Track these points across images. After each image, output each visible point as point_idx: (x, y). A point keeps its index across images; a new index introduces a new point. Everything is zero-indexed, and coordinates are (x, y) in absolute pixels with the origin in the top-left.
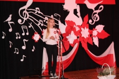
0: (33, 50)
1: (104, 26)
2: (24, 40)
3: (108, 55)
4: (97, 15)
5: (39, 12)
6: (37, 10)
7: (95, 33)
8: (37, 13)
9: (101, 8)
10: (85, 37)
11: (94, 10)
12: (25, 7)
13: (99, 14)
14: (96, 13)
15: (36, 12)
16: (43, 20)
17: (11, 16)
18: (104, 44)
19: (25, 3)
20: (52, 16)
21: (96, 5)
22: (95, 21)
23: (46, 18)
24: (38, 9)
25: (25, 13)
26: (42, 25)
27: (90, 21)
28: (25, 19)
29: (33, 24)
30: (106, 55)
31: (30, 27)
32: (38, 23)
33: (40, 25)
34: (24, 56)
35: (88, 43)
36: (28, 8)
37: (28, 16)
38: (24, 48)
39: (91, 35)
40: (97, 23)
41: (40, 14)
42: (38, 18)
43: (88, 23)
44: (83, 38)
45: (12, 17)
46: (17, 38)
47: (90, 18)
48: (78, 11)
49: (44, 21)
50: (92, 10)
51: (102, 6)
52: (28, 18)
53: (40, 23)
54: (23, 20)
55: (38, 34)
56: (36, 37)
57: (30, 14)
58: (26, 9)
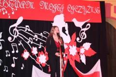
0: (22, 68)
1: (90, 44)
2: (14, 58)
3: (95, 73)
4: (84, 33)
5: (29, 30)
6: (27, 28)
7: (82, 51)
9: (88, 26)
10: (73, 55)
11: (81, 28)
12: (16, 25)
13: (86, 32)
14: (83, 31)
15: (26, 30)
16: (33, 37)
17: (1, 33)
18: (91, 62)
19: (15, 21)
20: (41, 34)
21: (83, 23)
22: (82, 38)
23: (36, 36)
24: (28, 26)
25: (15, 31)
26: (32, 43)
27: (78, 39)
28: (15, 37)
29: (23, 42)
30: (93, 73)
31: (19, 44)
32: (27, 41)
33: (30, 43)
34: (13, 74)
35: (75, 61)
36: (18, 26)
37: (18, 33)
38: (13, 65)
39: (78, 53)
40: (84, 41)
41: (30, 32)
42: (28, 36)
43: (76, 40)
44: (71, 55)
45: (2, 35)
46: (7, 56)
47: (78, 36)
48: (67, 28)
49: (34, 39)
50: (79, 28)
51: (89, 24)
52: (18, 35)
53: (29, 41)
54: (13, 38)
56: (26, 55)
57: (20, 32)
58: (16, 26)
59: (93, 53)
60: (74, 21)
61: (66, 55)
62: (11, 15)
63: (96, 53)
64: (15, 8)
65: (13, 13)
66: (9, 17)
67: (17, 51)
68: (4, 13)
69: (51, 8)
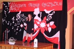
0: (20, 31)
1: (54, 22)
12: (19, 14)
13: (52, 16)
22: (49, 19)
24: (23, 14)
37: (20, 17)
38: (17, 29)
42: (23, 18)
45: (14, 18)
46: (15, 26)
50: (48, 14)
54: (18, 19)
55: (22, 24)
59: (55, 27)
60: (45, 10)
61: (39, 27)
62: (18, 10)
64: (19, 7)
67: (19, 24)
68: (15, 10)
69: (34, 6)
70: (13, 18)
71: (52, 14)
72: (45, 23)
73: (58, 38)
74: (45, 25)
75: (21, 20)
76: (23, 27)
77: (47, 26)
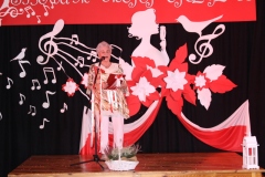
0: (62, 111)
1: (223, 68)
2: (47, 92)
4: (208, 45)
5: (77, 43)
6: (75, 40)
7: (200, 81)
8: (74, 44)
9: (220, 30)
11: (200, 34)
12: (51, 35)
13: (213, 42)
14: (206, 41)
15: (71, 43)
16: (86, 56)
17: (24, 50)
19: (50, 28)
21: (205, 24)
22: (202, 56)
23: (93, 53)
24: (76, 36)
25: (48, 46)
26: (82, 66)
27: (192, 57)
28: (50, 55)
31: (59, 69)
33: (78, 67)
34: (45, 119)
36: (56, 36)
37: (56, 49)
38: (46, 105)
41: (78, 46)
42: (76, 54)
43: (187, 60)
45: (26, 53)
46: (33, 88)
49: (89, 58)
52: (55, 53)
53: (79, 62)
54: (45, 57)
55: (75, 81)
56: (70, 88)
57: (59, 46)
58: (52, 37)
59: (230, 86)
61: (159, 90)
62: (43, 18)
63: (235, 86)
64: (50, 5)
65: (46, 14)
66: (39, 22)
67: (54, 81)
68: (28, 16)
70: (22, 55)
71: (213, 36)
72: (184, 74)
73: (244, 128)
74: (186, 82)
75: (65, 64)
76: (77, 91)
77: (192, 85)
